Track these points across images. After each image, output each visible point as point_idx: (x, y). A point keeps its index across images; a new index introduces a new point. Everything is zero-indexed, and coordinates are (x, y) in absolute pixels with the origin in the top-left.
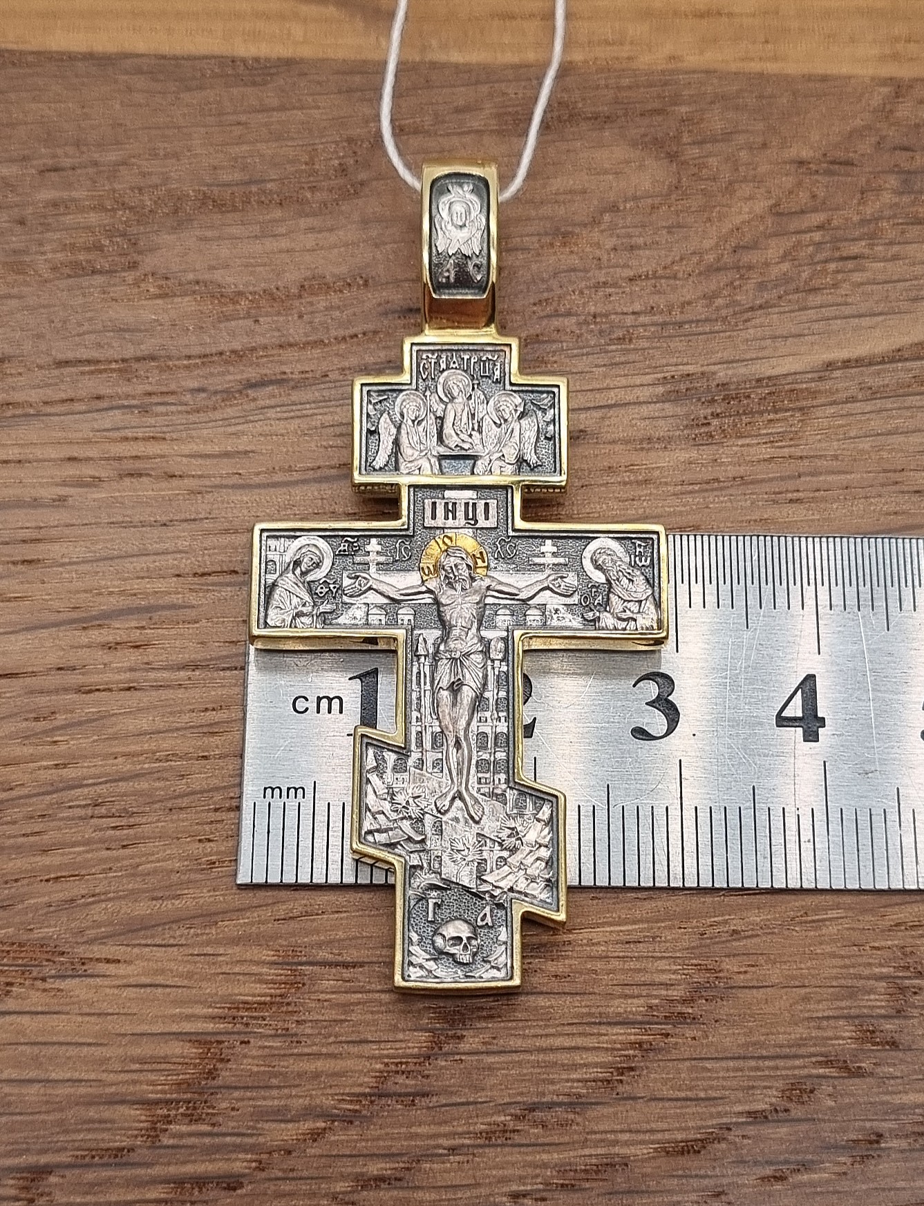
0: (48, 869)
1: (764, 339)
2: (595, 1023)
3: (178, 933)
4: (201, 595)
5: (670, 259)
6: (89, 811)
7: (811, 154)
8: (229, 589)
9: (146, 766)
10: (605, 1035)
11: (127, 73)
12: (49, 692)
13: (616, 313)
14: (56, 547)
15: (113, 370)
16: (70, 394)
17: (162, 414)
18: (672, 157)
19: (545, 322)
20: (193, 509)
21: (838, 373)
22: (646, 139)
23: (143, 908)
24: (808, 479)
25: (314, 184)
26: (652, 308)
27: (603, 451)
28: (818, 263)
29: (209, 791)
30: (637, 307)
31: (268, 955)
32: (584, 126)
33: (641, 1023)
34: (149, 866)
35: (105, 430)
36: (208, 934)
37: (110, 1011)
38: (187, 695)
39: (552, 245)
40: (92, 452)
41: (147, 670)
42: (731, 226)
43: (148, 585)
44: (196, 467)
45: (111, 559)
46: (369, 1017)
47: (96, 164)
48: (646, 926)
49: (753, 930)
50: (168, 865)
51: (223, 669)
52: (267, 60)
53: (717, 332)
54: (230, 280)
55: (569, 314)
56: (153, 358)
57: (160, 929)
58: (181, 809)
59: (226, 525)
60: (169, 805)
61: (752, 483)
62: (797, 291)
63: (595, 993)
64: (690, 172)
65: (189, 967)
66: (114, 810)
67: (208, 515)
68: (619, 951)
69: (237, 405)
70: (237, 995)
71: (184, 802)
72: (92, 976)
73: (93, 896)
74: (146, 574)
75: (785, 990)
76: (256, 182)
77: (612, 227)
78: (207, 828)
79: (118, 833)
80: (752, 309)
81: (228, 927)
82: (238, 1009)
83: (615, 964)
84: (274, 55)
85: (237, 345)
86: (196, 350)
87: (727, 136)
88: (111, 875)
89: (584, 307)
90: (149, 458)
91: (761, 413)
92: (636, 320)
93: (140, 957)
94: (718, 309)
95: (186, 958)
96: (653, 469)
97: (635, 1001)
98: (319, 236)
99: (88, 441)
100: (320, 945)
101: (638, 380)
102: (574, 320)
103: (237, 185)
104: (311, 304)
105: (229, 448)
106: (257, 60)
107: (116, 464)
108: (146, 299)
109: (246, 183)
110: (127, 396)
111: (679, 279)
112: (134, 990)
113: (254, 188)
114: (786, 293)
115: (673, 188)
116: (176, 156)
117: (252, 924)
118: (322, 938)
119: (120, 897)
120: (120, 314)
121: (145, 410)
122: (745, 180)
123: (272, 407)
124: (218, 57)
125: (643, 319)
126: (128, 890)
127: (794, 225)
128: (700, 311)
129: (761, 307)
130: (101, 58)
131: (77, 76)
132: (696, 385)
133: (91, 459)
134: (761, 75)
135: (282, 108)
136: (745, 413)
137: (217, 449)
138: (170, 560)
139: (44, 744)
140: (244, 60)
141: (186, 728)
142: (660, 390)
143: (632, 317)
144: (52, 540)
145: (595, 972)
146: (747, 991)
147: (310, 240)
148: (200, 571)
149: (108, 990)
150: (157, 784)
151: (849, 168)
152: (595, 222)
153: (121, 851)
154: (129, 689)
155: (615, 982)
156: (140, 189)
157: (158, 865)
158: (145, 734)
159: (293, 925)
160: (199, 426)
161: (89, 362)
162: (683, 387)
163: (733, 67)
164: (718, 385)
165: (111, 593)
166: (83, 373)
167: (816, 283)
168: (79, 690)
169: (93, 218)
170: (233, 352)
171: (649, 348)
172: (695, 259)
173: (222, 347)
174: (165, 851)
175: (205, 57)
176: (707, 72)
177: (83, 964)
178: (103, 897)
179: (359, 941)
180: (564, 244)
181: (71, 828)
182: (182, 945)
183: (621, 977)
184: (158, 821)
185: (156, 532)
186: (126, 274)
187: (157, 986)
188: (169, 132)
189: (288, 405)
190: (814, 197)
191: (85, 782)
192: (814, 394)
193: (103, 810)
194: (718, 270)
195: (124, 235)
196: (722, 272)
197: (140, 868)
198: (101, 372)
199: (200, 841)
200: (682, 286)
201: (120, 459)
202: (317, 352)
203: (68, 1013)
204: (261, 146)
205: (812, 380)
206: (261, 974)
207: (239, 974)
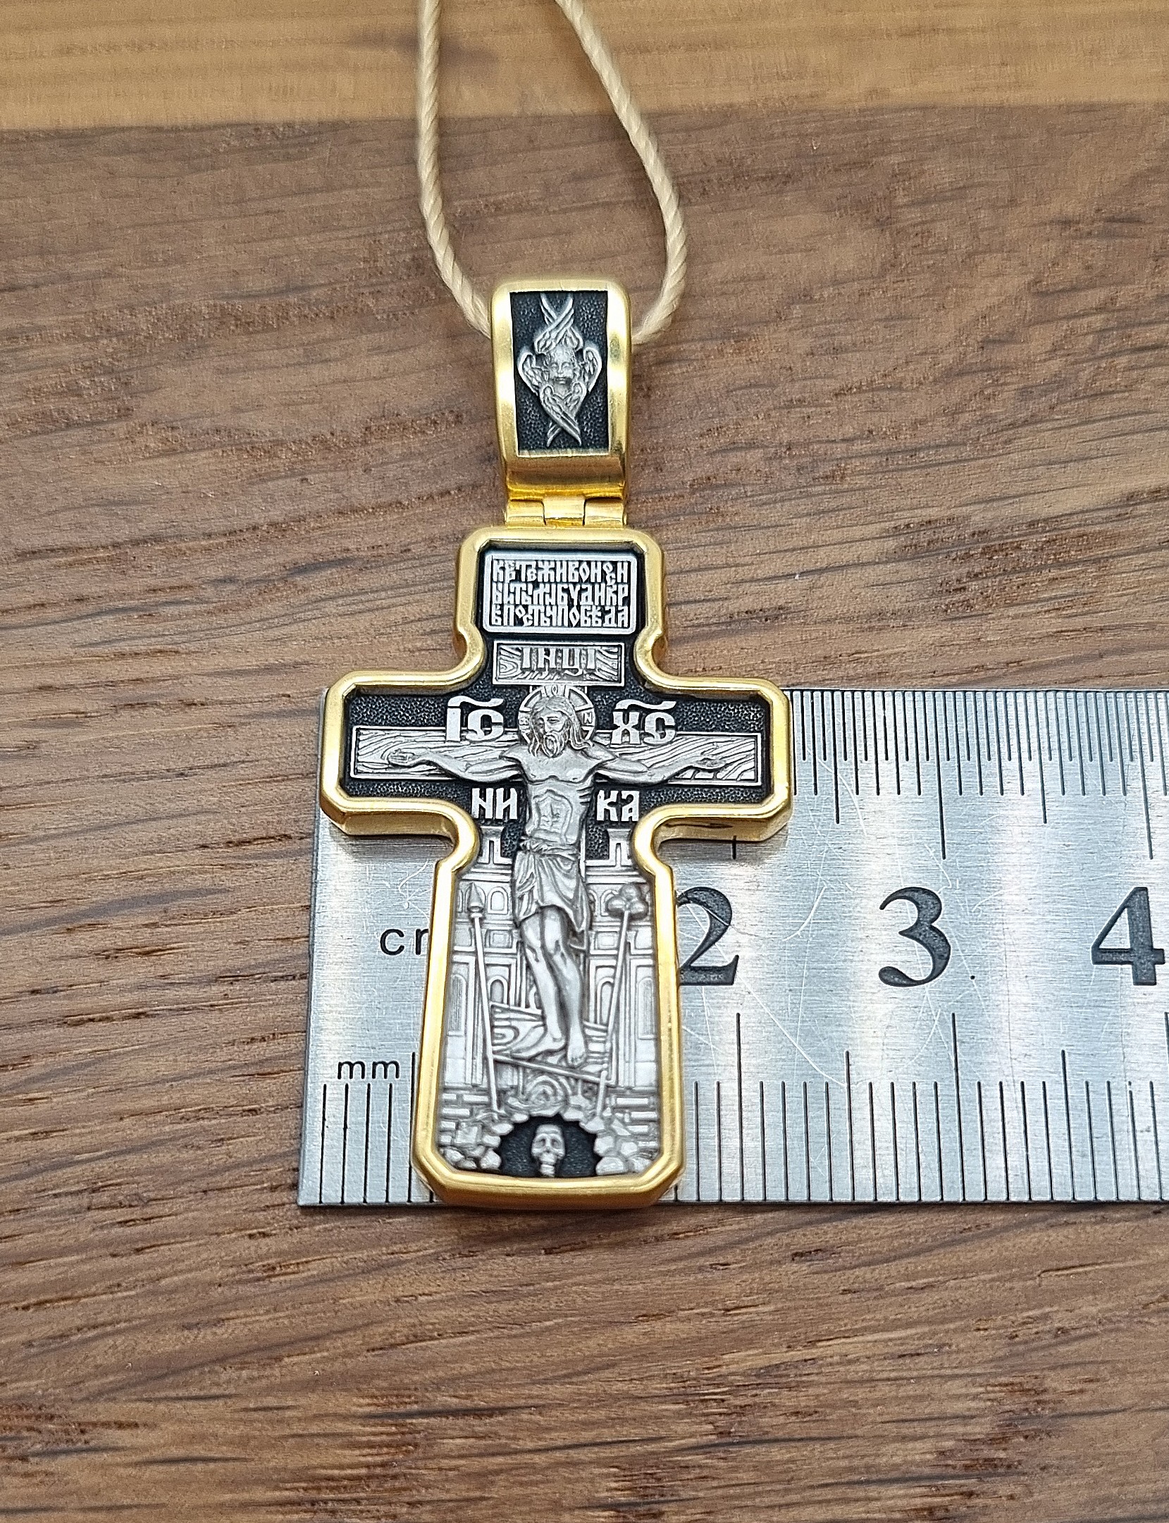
0: (25, 1291)
1: (1034, 466)
2: (860, 1483)
3: (224, 1377)
4: (238, 872)
5: (891, 363)
6: (85, 1201)
7: (1079, 210)
8: (279, 861)
9: (167, 1128)
10: (877, 1499)
11: (108, 153)
12: (21, 1027)
13: (819, 442)
14: (25, 815)
15: (98, 560)
16: (40, 596)
17: (174, 618)
18: (882, 224)
19: (718, 458)
20: (222, 750)
21: (1144, 509)
22: (844, 202)
23: (169, 1342)
24: (1115, 658)
25: (379, 288)
26: (871, 432)
27: (814, 635)
28: (1102, 357)
29: (262, 1161)
30: (849, 430)
31: (360, 1406)
32: (756, 189)
33: (929, 1478)
34: (176, 1278)
35: (91, 645)
36: (267, 1377)
37: (127, 1502)
38: (222, 1020)
39: (721, 352)
40: (74, 677)
41: (163, 987)
42: (973, 313)
43: (161, 863)
44: (225, 689)
45: (106, 827)
46: (517, 1491)
47: (69, 278)
48: (926, 1329)
49: (1087, 1326)
50: (206, 1275)
51: (275, 980)
52: (303, 124)
53: (965, 460)
54: (263, 425)
55: (751, 445)
56: (157, 539)
57: (196, 1373)
58: (220, 1189)
59: (271, 770)
60: (203, 1186)
61: (1034, 668)
62: (1076, 397)
63: (856, 1437)
64: (910, 244)
65: (242, 1429)
66: (121, 1198)
67: (243, 758)
68: (887, 1369)
69: (280, 599)
70: (315, 1468)
71: (225, 1179)
72: (95, 1450)
73: (95, 1327)
74: (156, 847)
75: (1143, 1415)
76: (297, 289)
77: (806, 324)
78: (260, 1216)
79: (128, 1230)
80: (1013, 425)
81: (299, 1365)
82: (319, 1489)
83: (885, 1390)
84: (314, 118)
85: (276, 515)
86: (220, 525)
87: (960, 192)
88: (119, 1294)
89: (774, 436)
90: (154, 680)
91: (1039, 569)
92: (847, 449)
93: (168, 1417)
94: (966, 428)
95: (236, 1416)
96: (890, 656)
97: (918, 1445)
98: (388, 358)
99: (67, 662)
100: (438, 1385)
101: (857, 532)
102: (759, 453)
103: (269, 295)
104: (382, 451)
105: (272, 661)
106: (289, 125)
107: (109, 692)
108: (145, 458)
109: (282, 292)
110: (122, 595)
111: (906, 391)
112: (161, 1468)
113: (293, 299)
114: (1060, 402)
115: (888, 266)
116: (181, 260)
117: (333, 1359)
118: (441, 1374)
119: (135, 1328)
120: (110, 481)
121: (147, 613)
122: (989, 250)
123: (331, 598)
124: (238, 125)
125: (857, 447)
126: (145, 1317)
127: (1065, 306)
128: (940, 430)
129: (1026, 423)
130: (73, 136)
131: (38, 161)
132: (942, 535)
133: (73, 686)
134: (1000, 109)
135: (328, 188)
136: (1014, 571)
137: (252, 662)
138: (191, 825)
139: (16, 1103)
140: (271, 127)
141: (222, 1070)
142: (891, 544)
143: (844, 445)
144: (18, 806)
145: (855, 1404)
146: (1085, 1420)
147: (376, 364)
148: (235, 838)
149: (121, 1471)
150: (185, 1155)
151: (1133, 228)
152: (780, 317)
153: (134, 1257)
154: (138, 1016)
155: (886, 1418)
156: (132, 308)
157: (189, 1276)
158: (165, 1081)
159: (397, 1357)
160: (227, 631)
161: (65, 550)
162: (924, 538)
163: (962, 99)
164: (974, 534)
165: (107, 877)
166: (58, 567)
167: (1103, 384)
168: (67, 1021)
169: (66, 350)
170: (273, 524)
171: (871, 488)
172: (928, 361)
173: (258, 518)
174: (198, 1255)
175: (217, 126)
176: (924, 108)
177: (83, 1432)
178: (109, 1329)
179: (497, 1377)
180: (739, 351)
181: (58, 1228)
182: (230, 1396)
183: (895, 1410)
184: (187, 1210)
185: (170, 785)
186: (115, 425)
187: (194, 1460)
188: (170, 229)
189: (354, 594)
190: (1088, 268)
191: (77, 1157)
192: (1114, 538)
193: (104, 1198)
194: (961, 374)
195: (110, 372)
196: (965, 378)
197: (163, 1282)
198: (83, 563)
199: (251, 1236)
200: (912, 400)
201: (114, 684)
202: (392, 518)
203: (62, 1509)
204: (301, 241)
205: (1108, 520)
206: (350, 1434)
207: (318, 1435)
